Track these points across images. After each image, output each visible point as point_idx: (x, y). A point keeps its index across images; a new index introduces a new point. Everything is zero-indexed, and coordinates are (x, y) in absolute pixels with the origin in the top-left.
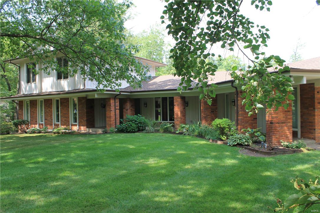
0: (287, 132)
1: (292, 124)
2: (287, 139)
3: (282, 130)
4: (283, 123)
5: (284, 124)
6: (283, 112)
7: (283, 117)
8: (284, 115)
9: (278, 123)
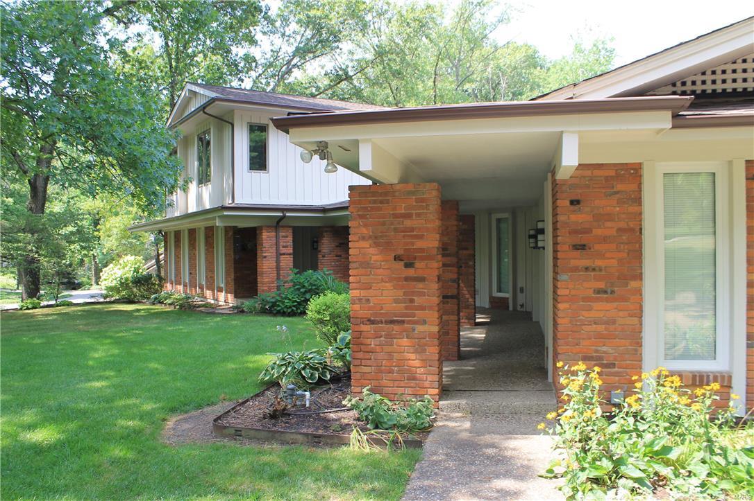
0: (413, 356)
1: (435, 329)
2: (413, 383)
3: (387, 348)
4: (392, 322)
5: (396, 327)
6: (391, 279)
7: (396, 301)
8: (401, 292)
9: (372, 322)
